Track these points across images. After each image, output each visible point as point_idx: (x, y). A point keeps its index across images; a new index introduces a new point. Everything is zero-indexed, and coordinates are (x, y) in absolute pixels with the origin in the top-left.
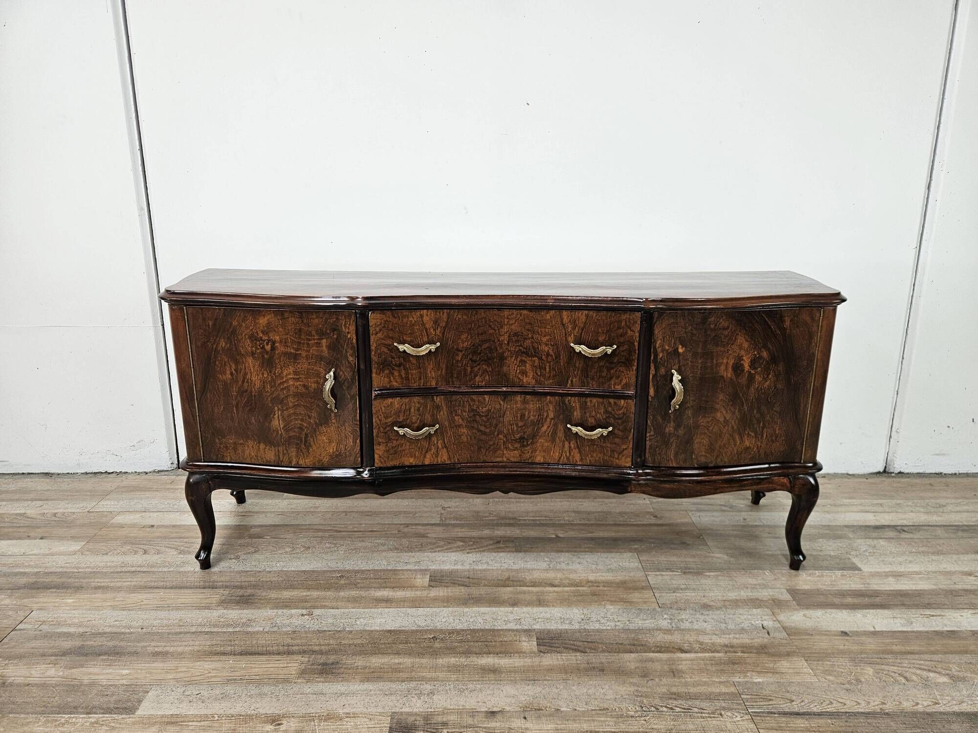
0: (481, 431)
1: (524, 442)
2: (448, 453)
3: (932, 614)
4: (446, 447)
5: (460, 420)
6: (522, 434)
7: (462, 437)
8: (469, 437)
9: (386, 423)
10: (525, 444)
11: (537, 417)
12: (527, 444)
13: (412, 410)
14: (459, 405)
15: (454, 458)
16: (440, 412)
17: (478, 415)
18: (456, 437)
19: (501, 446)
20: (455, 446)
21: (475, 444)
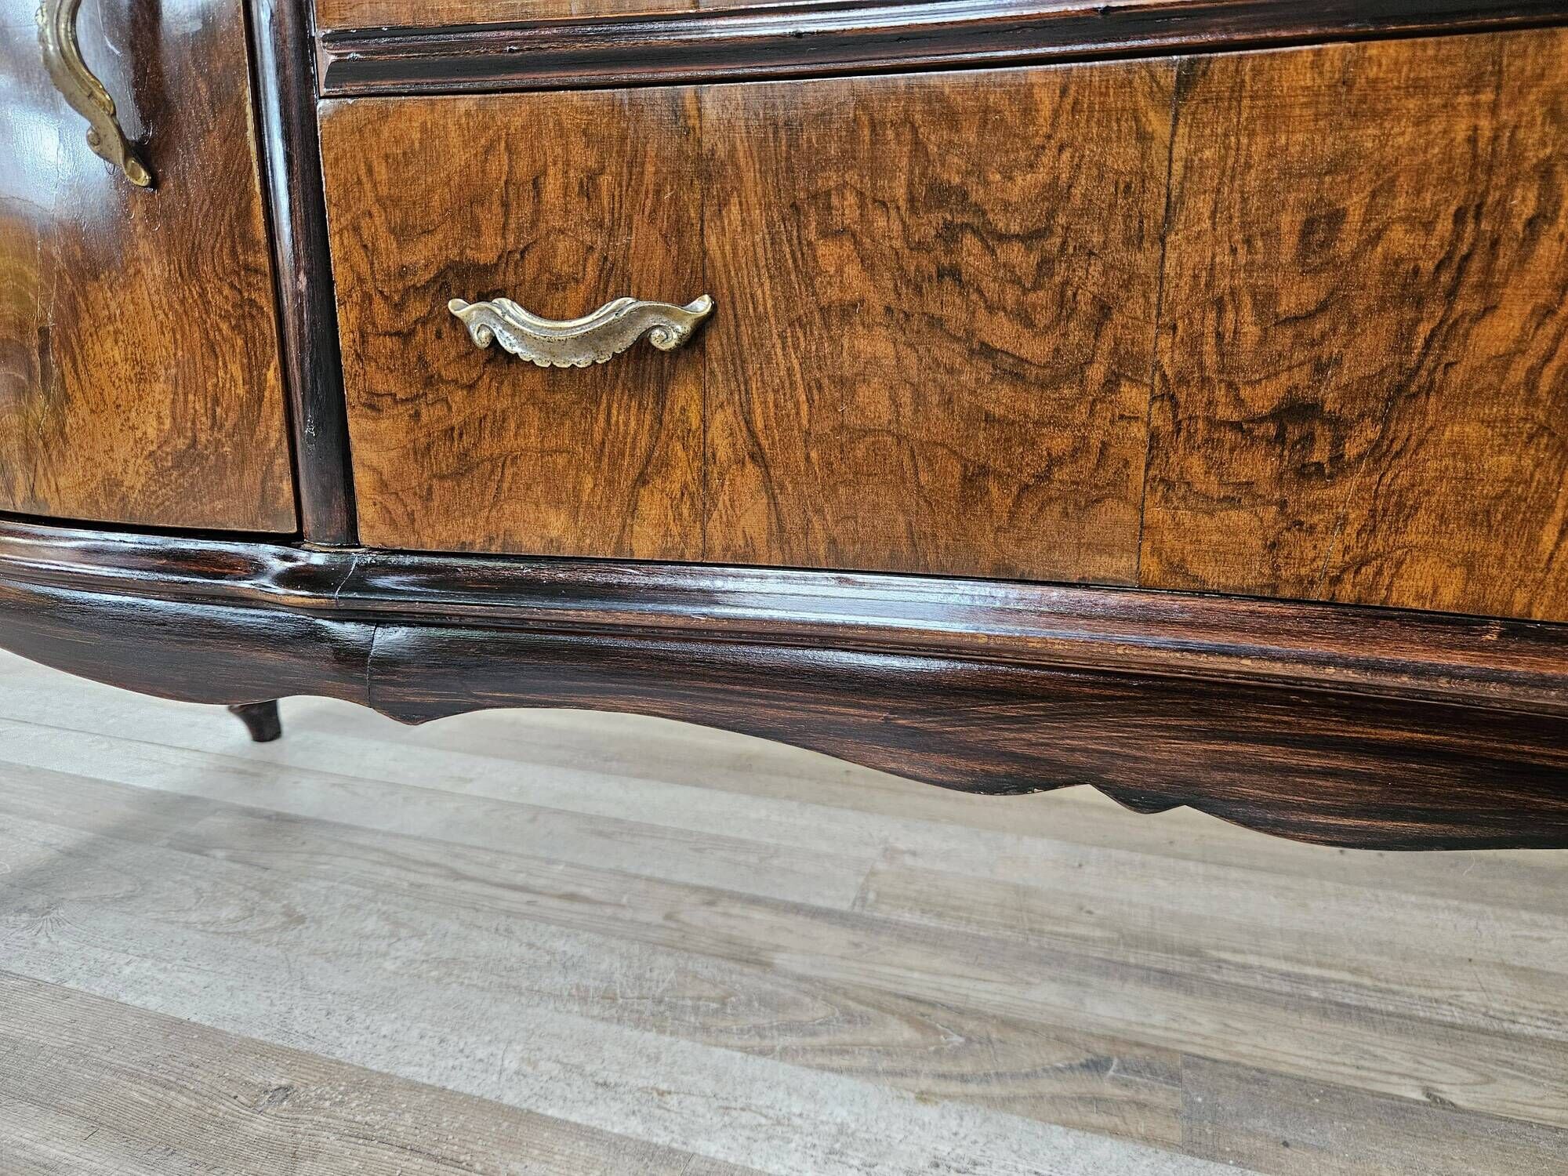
0: (987, 351)
1: (1309, 439)
2: (772, 498)
4: (757, 456)
5: (852, 270)
6: (1301, 377)
7: (863, 393)
8: (906, 396)
9: (403, 272)
10: (1320, 454)
11: (1444, 226)
12: (1336, 459)
13: (552, 187)
14: (847, 158)
15: (806, 530)
16: (723, 204)
17: (975, 232)
18: (820, 388)
19: (1126, 464)
20: (814, 455)
21: (943, 445)
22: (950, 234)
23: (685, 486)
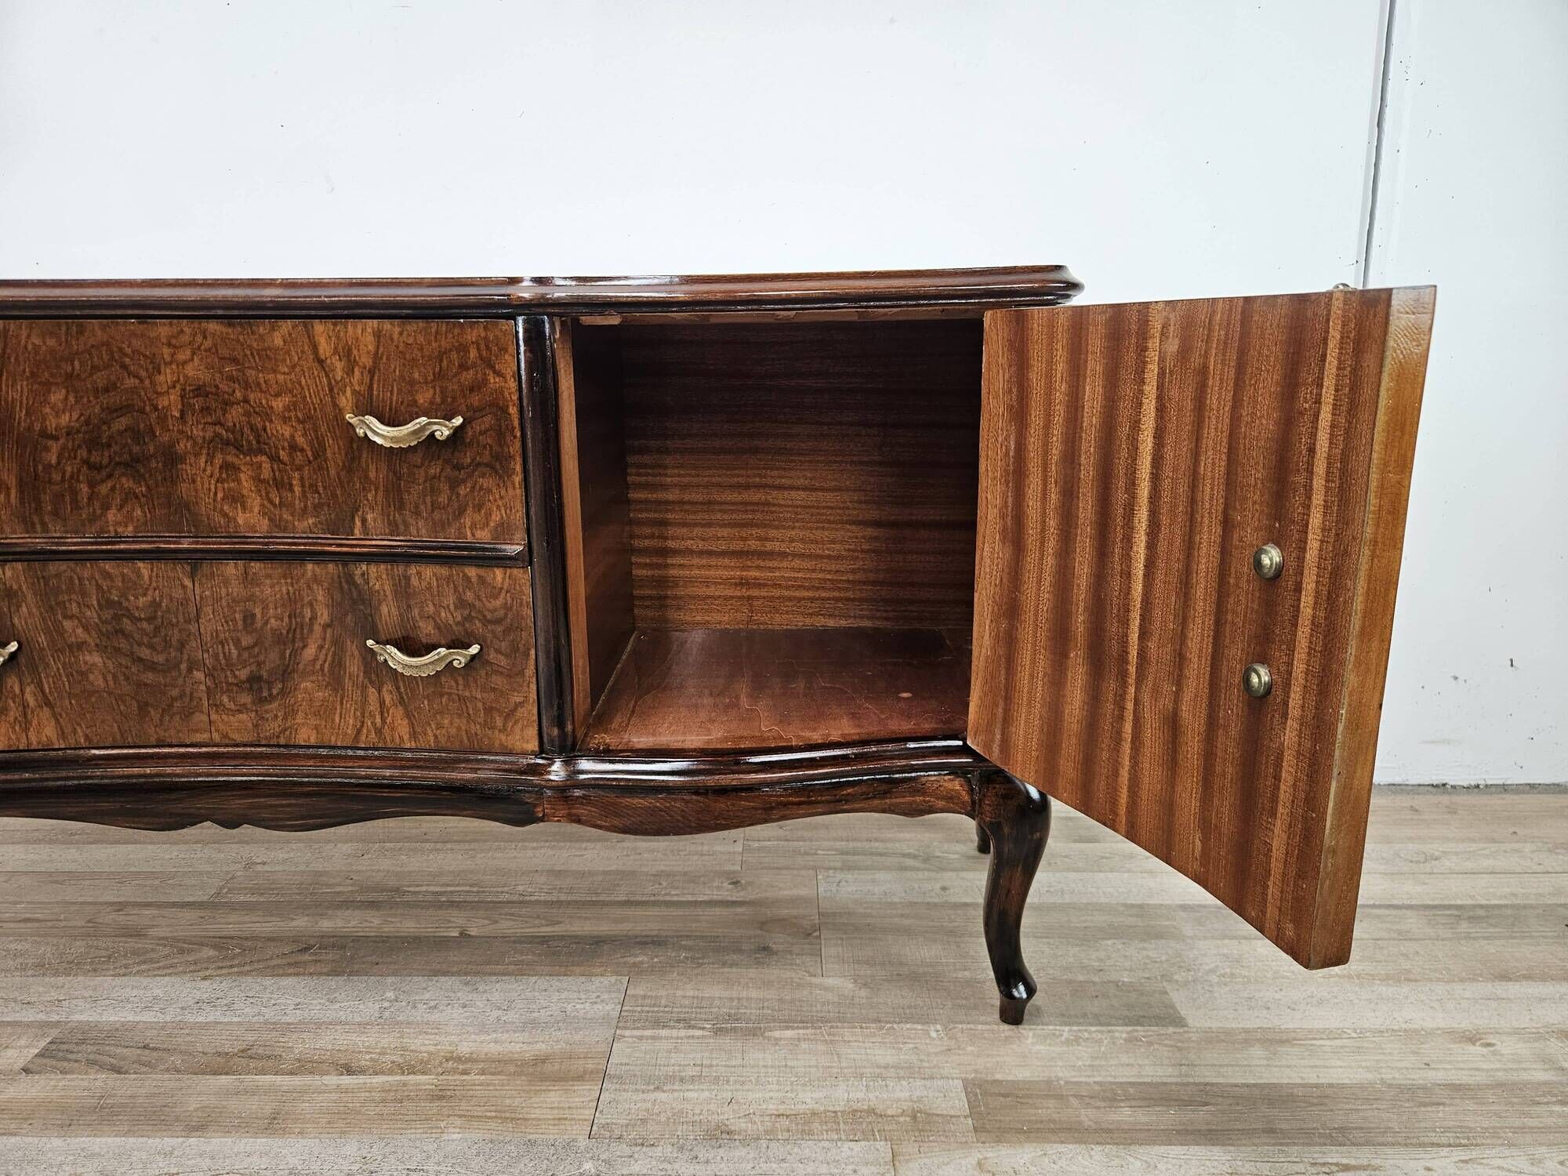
0: (140, 660)
1: (260, 689)
2: (57, 721)
3: (1345, 1161)
4: (48, 704)
5: (80, 631)
6: (254, 667)
7: (91, 677)
8: (110, 677)
10: (265, 694)
11: (286, 620)
12: (270, 695)
14: (70, 590)
15: (75, 732)
16: (19, 606)
17: (128, 617)
18: (72, 675)
19: (201, 700)
20: (73, 702)
21: (128, 695)
22: (117, 618)
23: (16, 718)
